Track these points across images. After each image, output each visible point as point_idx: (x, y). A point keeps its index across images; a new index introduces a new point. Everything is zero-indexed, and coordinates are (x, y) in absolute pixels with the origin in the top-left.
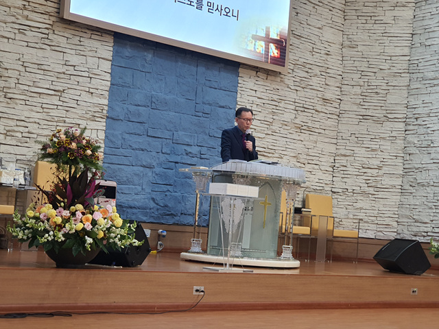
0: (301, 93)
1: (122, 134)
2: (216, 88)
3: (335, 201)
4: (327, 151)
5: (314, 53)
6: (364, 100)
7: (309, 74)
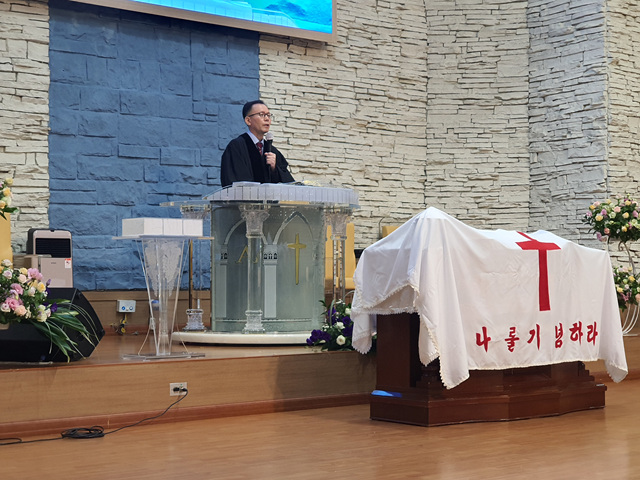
0: (363, 72)
1: (76, 157)
2: (223, 75)
4: (412, 158)
5: (378, 8)
6: (464, 75)
7: (374, 42)
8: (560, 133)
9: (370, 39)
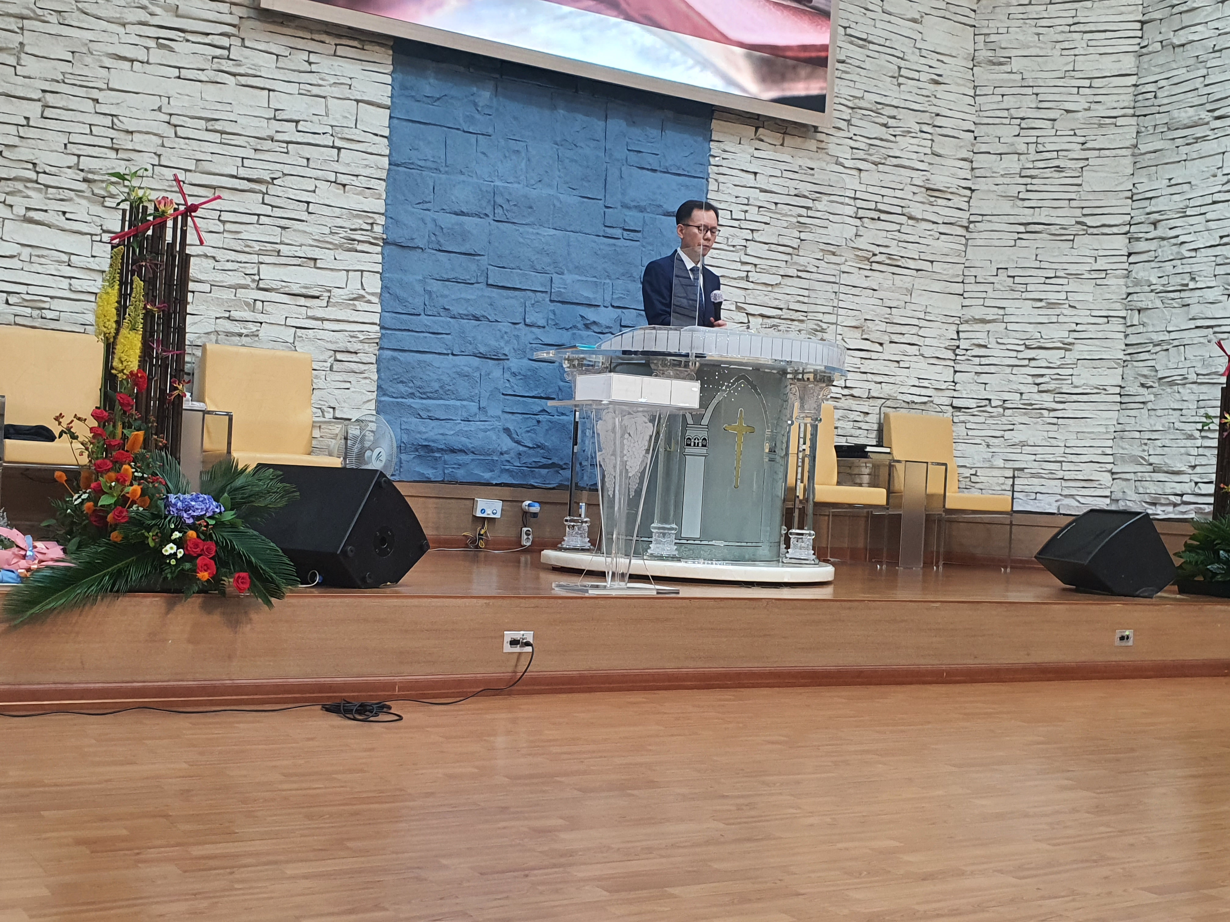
0: (872, 177)
1: (423, 281)
2: (654, 171)
3: (960, 430)
4: (936, 311)
5: (901, 80)
6: (1029, 187)
7: (891, 131)
8: (1178, 280)
9: (885, 125)
